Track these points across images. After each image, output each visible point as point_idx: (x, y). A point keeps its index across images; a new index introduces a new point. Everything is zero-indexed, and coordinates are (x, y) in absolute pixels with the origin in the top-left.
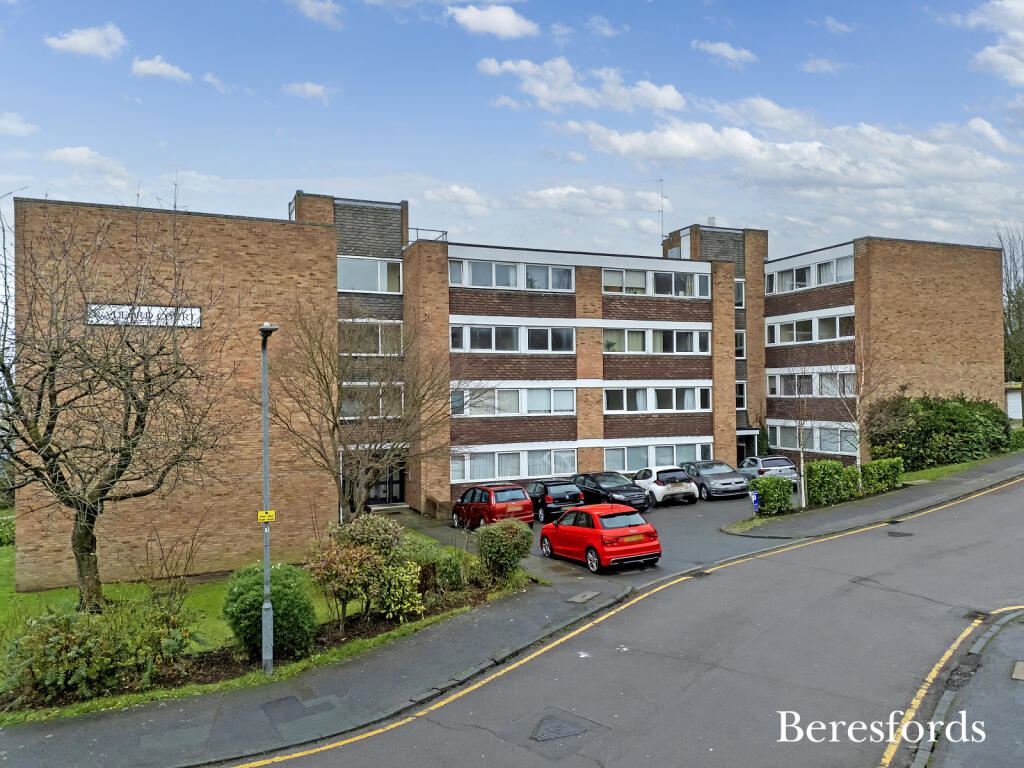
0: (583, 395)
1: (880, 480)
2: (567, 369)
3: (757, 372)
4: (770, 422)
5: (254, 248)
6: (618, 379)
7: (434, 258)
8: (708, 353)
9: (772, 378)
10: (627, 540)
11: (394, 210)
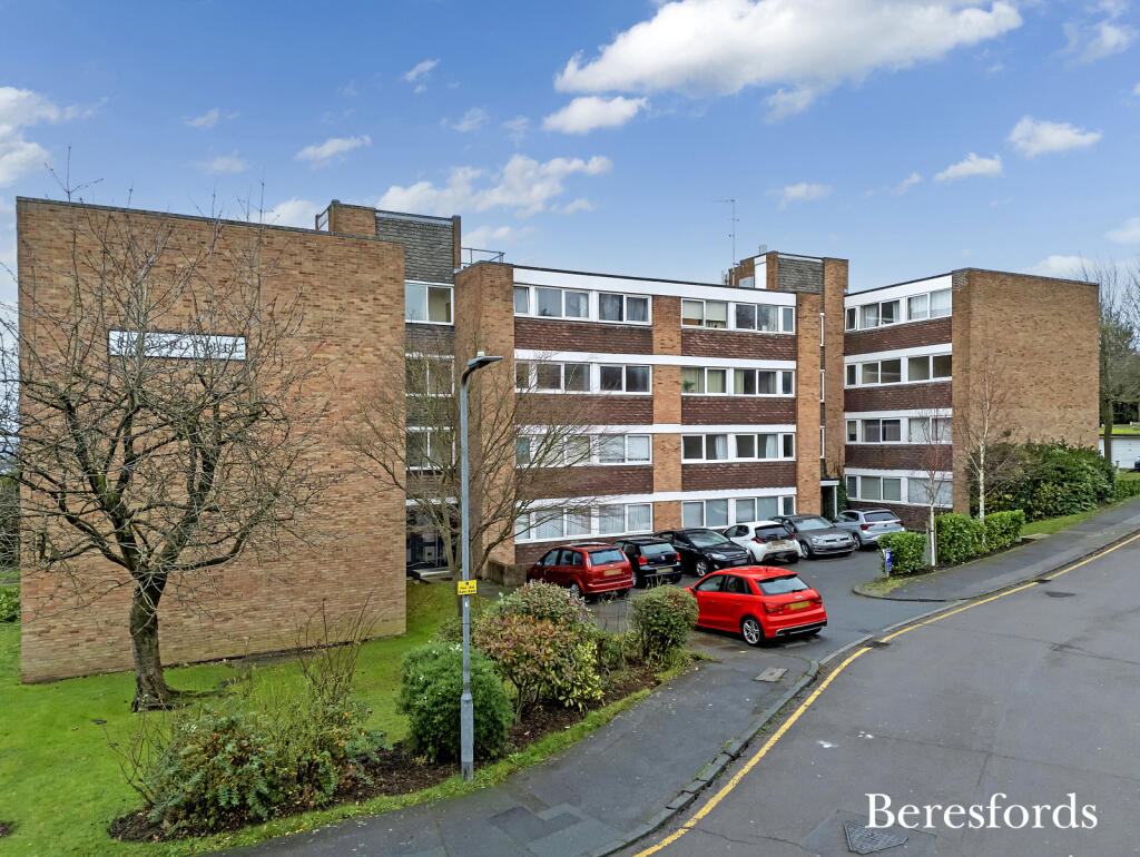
0: (659, 442)
1: (1001, 535)
2: (642, 412)
3: (835, 416)
4: (848, 472)
5: (308, 266)
6: (697, 423)
7: (498, 283)
8: (792, 395)
9: (852, 423)
10: (793, 607)
11: (445, 226)
